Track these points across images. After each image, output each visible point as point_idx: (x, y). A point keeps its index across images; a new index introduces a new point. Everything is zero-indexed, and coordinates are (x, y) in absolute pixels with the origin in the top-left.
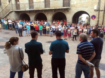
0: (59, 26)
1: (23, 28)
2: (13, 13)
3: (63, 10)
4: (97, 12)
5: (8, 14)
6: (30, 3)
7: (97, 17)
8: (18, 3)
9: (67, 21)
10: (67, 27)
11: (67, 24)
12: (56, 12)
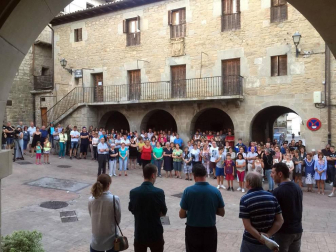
0: (212, 148)
1: (110, 152)
2: (85, 111)
3: (224, 103)
4: (325, 110)
5: (71, 114)
6: (130, 85)
7: (325, 123)
8: (100, 84)
9: (236, 135)
10: (235, 151)
11: (237, 142)
12: (203, 108)
